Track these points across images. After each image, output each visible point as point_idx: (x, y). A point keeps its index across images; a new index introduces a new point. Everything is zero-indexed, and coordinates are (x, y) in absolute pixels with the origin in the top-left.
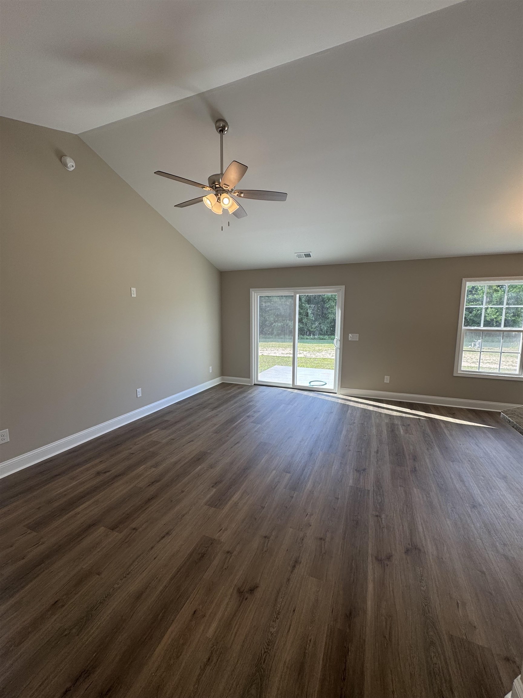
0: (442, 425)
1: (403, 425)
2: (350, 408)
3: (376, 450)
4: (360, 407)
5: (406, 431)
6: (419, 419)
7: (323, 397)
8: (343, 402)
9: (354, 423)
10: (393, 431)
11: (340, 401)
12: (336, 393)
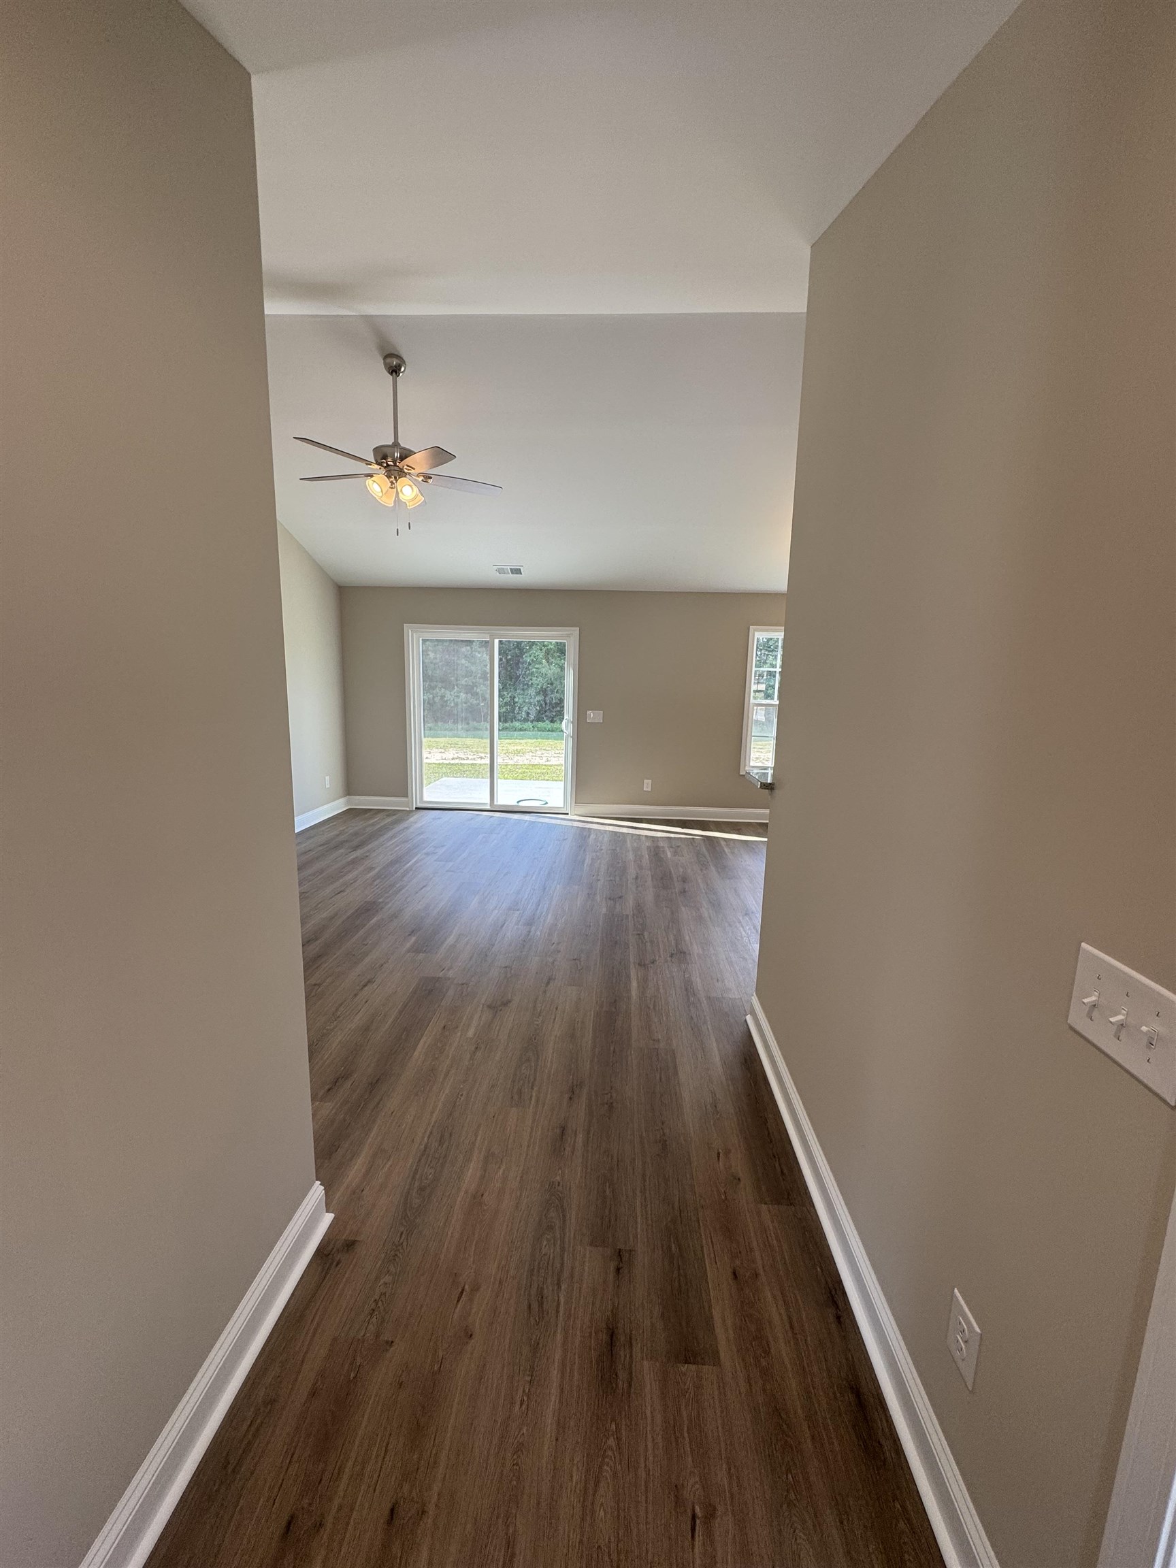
0: (723, 843)
1: (672, 847)
2: (592, 832)
3: (634, 876)
4: (607, 829)
5: (675, 853)
6: (693, 838)
7: (547, 820)
8: (581, 825)
9: (602, 850)
10: (657, 854)
11: (576, 824)
12: (568, 814)
